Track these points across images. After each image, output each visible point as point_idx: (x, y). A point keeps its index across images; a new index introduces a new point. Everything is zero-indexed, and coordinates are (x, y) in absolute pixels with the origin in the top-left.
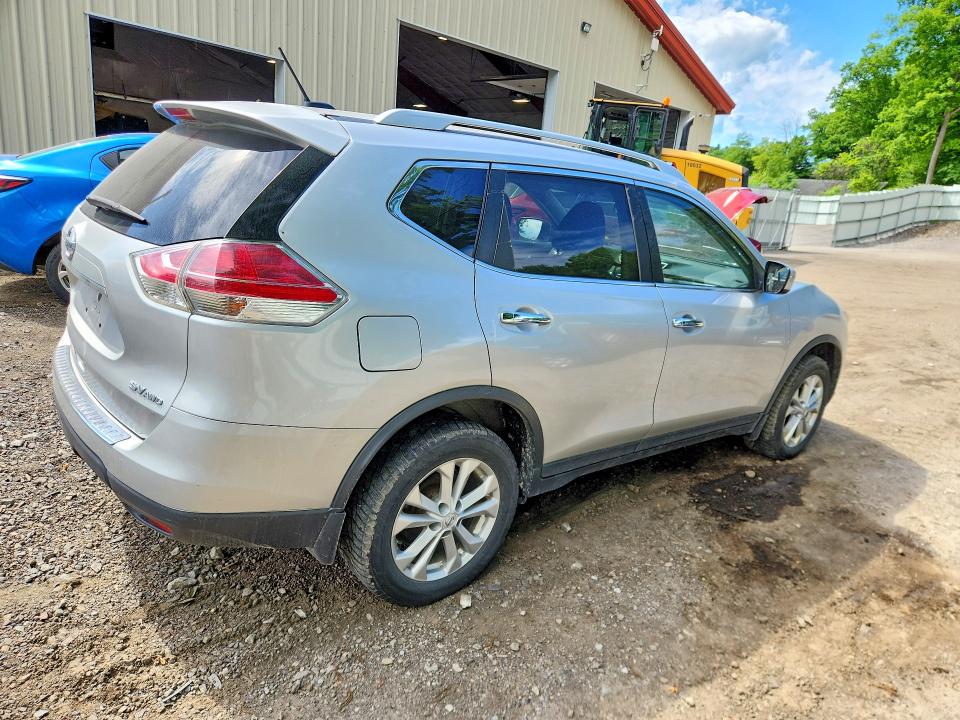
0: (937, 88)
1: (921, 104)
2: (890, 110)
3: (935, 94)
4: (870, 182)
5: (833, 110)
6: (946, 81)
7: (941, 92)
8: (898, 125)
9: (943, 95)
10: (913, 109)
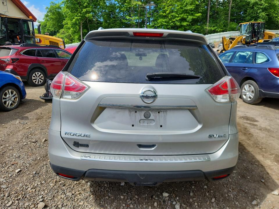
0: (77, 16)
1: (74, 20)
2: (65, 21)
3: (77, 17)
4: (68, 41)
5: (44, 20)
6: (78, 14)
7: (78, 17)
8: (69, 25)
9: (79, 18)
10: (72, 21)
